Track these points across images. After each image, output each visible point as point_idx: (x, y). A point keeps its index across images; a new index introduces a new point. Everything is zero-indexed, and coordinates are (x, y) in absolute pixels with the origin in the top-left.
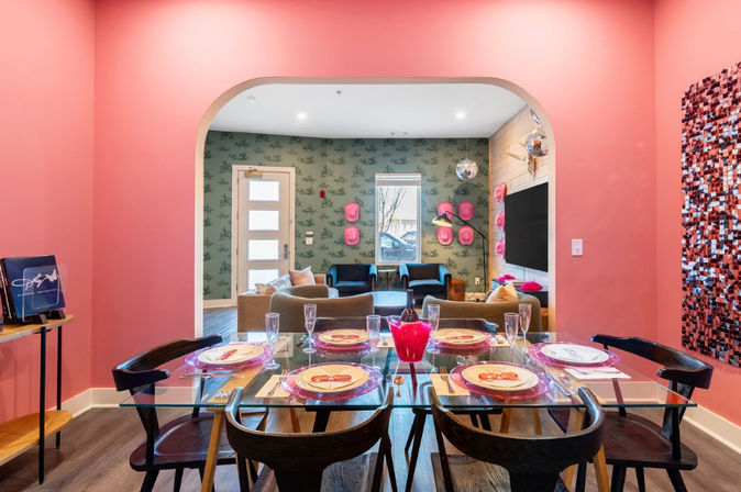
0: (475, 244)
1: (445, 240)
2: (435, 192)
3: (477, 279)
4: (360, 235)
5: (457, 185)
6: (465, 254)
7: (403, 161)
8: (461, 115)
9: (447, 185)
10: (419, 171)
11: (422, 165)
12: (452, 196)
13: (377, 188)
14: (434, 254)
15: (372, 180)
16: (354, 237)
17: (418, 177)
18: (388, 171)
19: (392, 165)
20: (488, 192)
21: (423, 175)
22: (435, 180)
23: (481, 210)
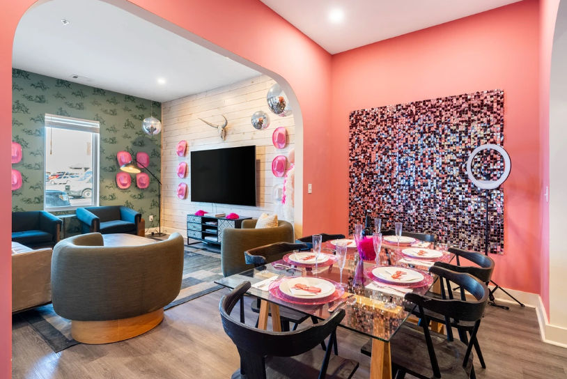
0: (150, 189)
1: (124, 185)
2: (113, 141)
3: (151, 217)
4: (24, 179)
5: (134, 137)
6: (141, 197)
7: (80, 107)
8: (161, 81)
9: (126, 136)
10: (97, 119)
11: (101, 114)
12: (130, 146)
13: (47, 129)
14: (113, 197)
15: (42, 119)
16: (16, 181)
17: (97, 125)
18: (62, 113)
19: (65, 108)
20: (160, 146)
21: (102, 123)
22: (113, 129)
23: (154, 160)
